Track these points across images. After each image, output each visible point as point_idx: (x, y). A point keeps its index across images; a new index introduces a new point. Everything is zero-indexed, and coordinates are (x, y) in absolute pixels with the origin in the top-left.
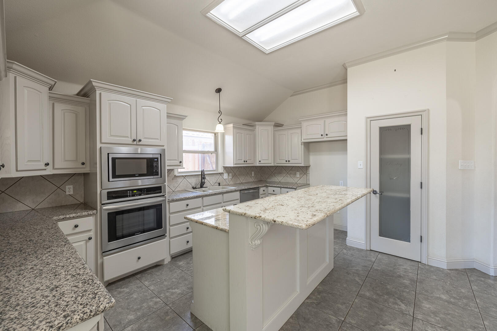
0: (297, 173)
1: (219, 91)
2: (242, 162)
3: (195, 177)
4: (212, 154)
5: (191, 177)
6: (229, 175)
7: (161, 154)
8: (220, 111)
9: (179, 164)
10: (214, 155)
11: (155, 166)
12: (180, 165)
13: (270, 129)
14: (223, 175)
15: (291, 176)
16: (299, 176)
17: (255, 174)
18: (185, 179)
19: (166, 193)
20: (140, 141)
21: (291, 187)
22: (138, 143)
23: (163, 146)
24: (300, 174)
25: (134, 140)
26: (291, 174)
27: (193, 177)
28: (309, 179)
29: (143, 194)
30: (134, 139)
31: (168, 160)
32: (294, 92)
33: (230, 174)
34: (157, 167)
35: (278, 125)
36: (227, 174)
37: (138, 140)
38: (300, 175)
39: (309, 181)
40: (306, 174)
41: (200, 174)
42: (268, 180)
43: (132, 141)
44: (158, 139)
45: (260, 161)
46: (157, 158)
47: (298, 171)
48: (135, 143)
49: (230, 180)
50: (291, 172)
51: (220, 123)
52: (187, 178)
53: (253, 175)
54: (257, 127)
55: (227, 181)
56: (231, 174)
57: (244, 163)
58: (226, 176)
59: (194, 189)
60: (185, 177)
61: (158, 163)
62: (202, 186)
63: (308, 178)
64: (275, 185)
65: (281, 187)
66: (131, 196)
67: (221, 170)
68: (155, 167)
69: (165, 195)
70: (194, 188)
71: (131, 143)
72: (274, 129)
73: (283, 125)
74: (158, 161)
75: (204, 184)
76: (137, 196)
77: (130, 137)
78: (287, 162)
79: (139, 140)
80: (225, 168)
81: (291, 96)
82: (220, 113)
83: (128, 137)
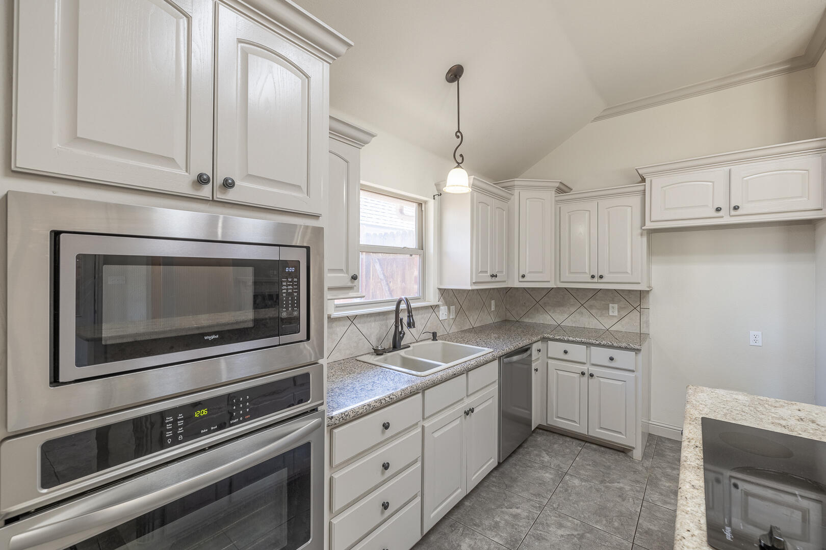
0: (611, 305)
1: (455, 74)
2: (486, 277)
3: (378, 318)
4: (411, 255)
5: (369, 319)
6: (449, 309)
7: (308, 248)
8: (459, 131)
9: (350, 284)
10: (417, 259)
11: (288, 294)
12: (350, 288)
13: (550, 196)
14: (439, 311)
15: (593, 311)
16: (616, 314)
17: (496, 306)
18: (353, 326)
19: (322, 399)
20: (228, 184)
21: (624, 345)
22: (219, 196)
23: (316, 217)
24: (620, 309)
25: (202, 180)
26: (591, 307)
27: (373, 319)
28: (647, 322)
29: (238, 416)
30: (200, 176)
31: (330, 270)
32: (605, 110)
33: (451, 307)
34: (293, 300)
35: (562, 189)
36: (447, 307)
37: (219, 180)
38: (619, 312)
39: (648, 326)
40: (638, 308)
41: (391, 311)
42: (527, 320)
43: (194, 182)
44: (299, 187)
45: (523, 276)
46: (297, 264)
47: (613, 302)
48: (206, 191)
49: (452, 322)
50: (592, 302)
51: (459, 165)
52: (359, 323)
53: (493, 308)
54: (516, 192)
55: (446, 325)
56: (453, 308)
57: (489, 279)
58: (443, 313)
59: (377, 355)
60: (352, 319)
61: (299, 282)
62: (396, 346)
63: (644, 319)
64: (571, 339)
65: (588, 345)
66: (180, 438)
67: (433, 298)
68: (287, 298)
69: (322, 404)
70: (378, 352)
71: (187, 190)
72: (557, 199)
73: (572, 190)
74: (297, 274)
75: (402, 338)
76: (210, 432)
77: (181, 160)
78: (595, 280)
79: (226, 180)
80: (443, 292)
81: (593, 121)
82: (458, 137)
83: (170, 161)
